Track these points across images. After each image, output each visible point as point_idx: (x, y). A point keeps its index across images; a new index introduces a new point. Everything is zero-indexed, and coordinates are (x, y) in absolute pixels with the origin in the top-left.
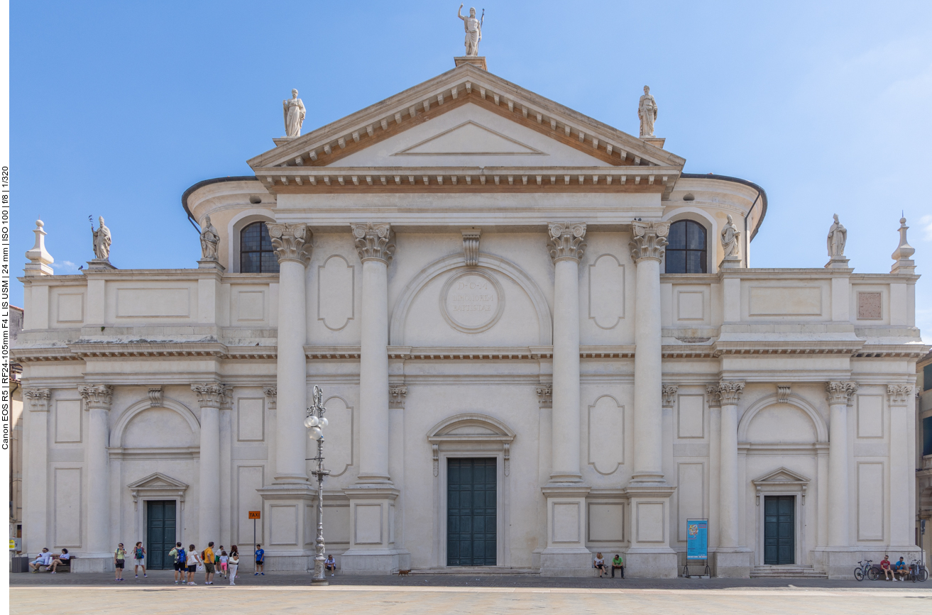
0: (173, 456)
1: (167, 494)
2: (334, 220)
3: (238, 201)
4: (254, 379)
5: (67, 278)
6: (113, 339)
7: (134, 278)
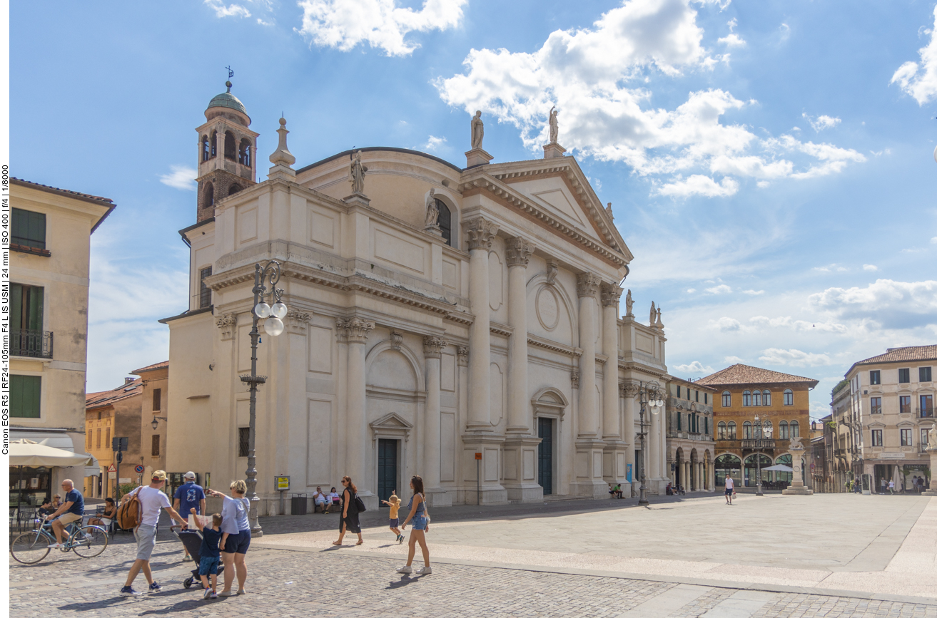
0: (400, 398)
1: (389, 433)
2: (507, 229)
3: (434, 178)
4: (454, 339)
5: (328, 199)
6: (379, 278)
7: (391, 225)
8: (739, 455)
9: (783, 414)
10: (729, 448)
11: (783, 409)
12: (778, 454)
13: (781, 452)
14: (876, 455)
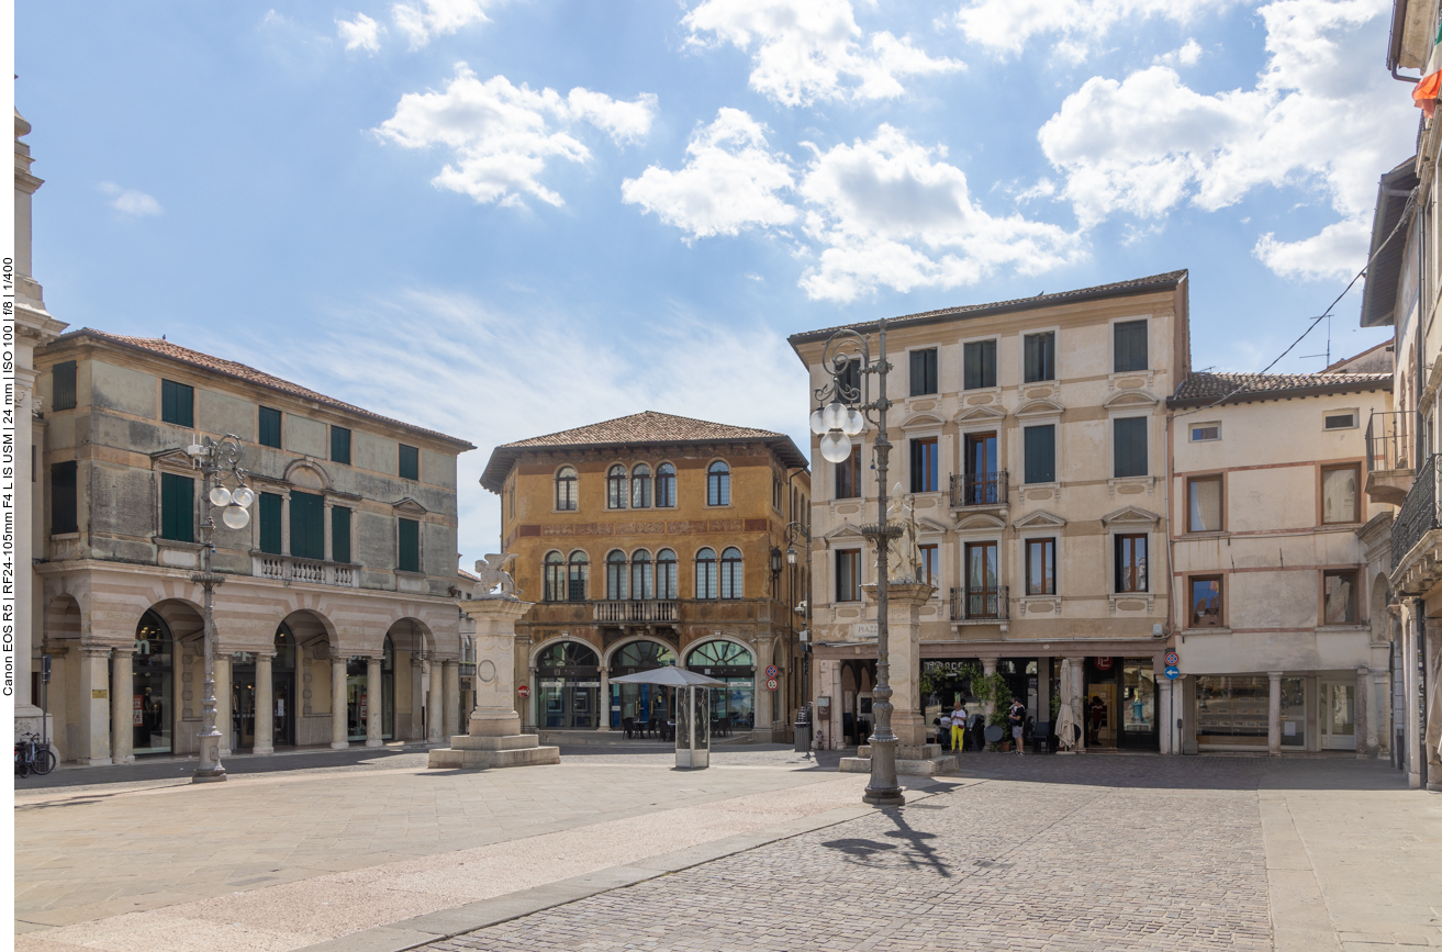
8: (595, 644)
9: (705, 531)
10: (571, 624)
11: (704, 517)
12: (691, 640)
13: (698, 635)
14: (844, 628)
